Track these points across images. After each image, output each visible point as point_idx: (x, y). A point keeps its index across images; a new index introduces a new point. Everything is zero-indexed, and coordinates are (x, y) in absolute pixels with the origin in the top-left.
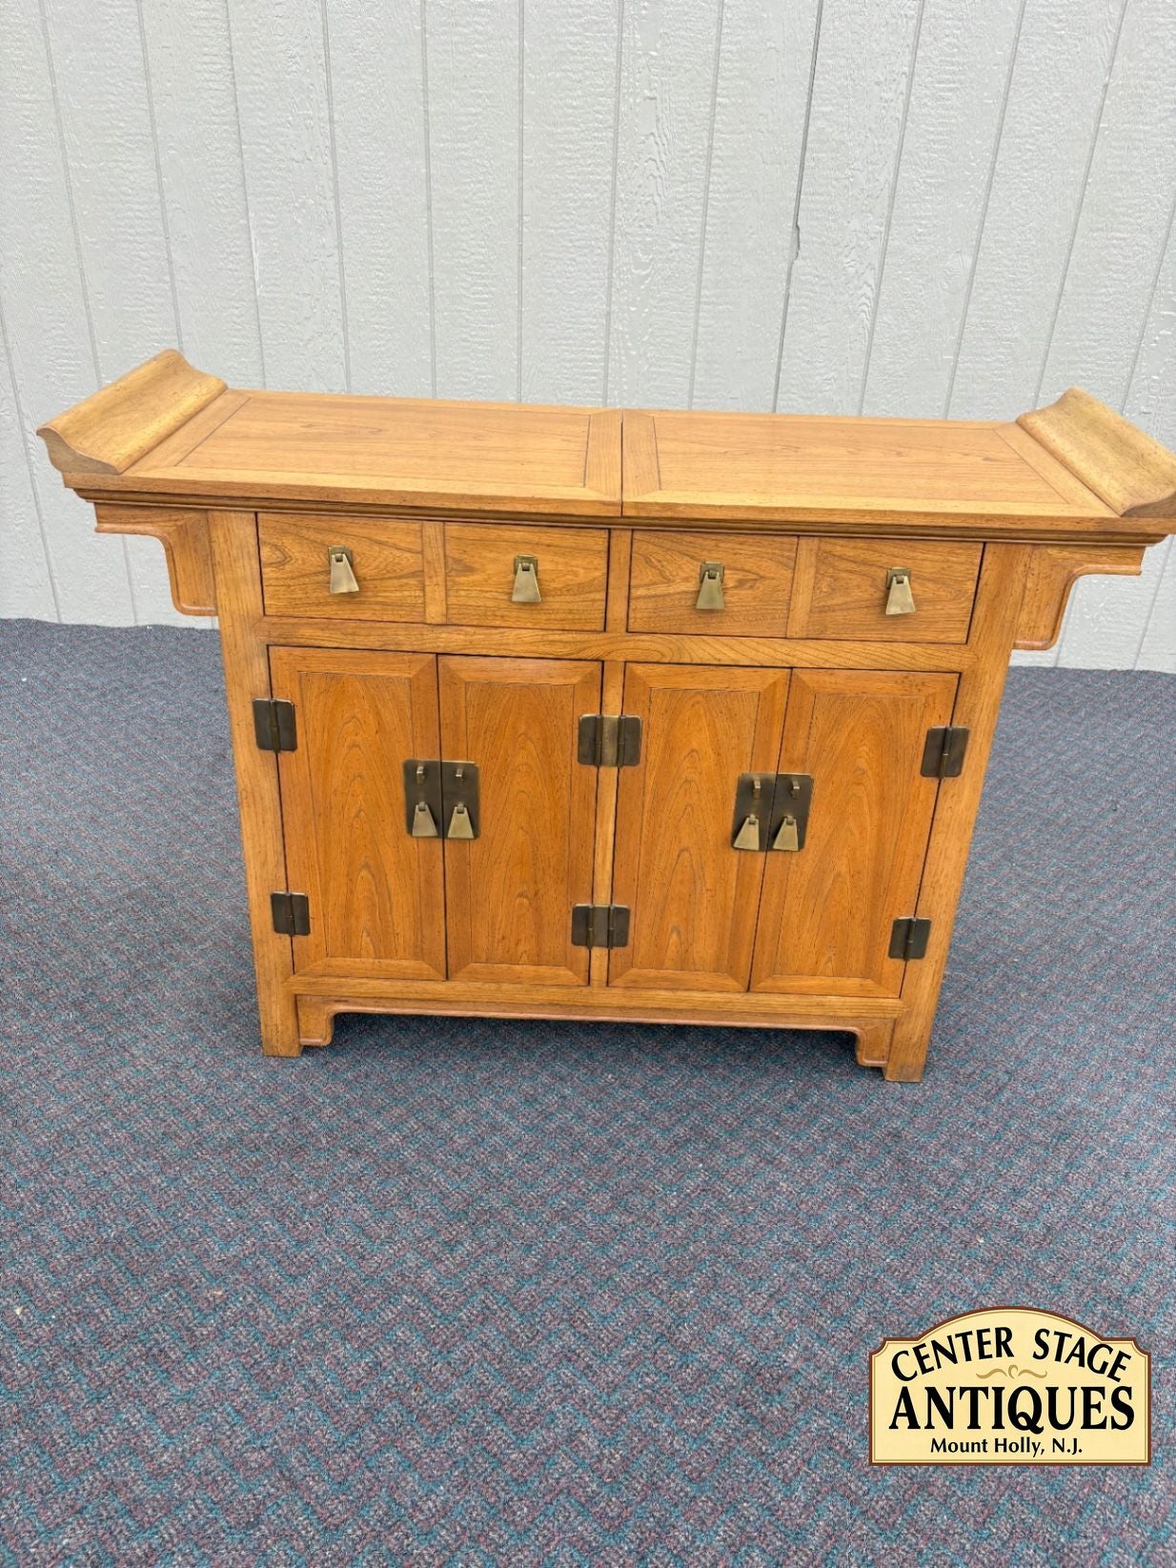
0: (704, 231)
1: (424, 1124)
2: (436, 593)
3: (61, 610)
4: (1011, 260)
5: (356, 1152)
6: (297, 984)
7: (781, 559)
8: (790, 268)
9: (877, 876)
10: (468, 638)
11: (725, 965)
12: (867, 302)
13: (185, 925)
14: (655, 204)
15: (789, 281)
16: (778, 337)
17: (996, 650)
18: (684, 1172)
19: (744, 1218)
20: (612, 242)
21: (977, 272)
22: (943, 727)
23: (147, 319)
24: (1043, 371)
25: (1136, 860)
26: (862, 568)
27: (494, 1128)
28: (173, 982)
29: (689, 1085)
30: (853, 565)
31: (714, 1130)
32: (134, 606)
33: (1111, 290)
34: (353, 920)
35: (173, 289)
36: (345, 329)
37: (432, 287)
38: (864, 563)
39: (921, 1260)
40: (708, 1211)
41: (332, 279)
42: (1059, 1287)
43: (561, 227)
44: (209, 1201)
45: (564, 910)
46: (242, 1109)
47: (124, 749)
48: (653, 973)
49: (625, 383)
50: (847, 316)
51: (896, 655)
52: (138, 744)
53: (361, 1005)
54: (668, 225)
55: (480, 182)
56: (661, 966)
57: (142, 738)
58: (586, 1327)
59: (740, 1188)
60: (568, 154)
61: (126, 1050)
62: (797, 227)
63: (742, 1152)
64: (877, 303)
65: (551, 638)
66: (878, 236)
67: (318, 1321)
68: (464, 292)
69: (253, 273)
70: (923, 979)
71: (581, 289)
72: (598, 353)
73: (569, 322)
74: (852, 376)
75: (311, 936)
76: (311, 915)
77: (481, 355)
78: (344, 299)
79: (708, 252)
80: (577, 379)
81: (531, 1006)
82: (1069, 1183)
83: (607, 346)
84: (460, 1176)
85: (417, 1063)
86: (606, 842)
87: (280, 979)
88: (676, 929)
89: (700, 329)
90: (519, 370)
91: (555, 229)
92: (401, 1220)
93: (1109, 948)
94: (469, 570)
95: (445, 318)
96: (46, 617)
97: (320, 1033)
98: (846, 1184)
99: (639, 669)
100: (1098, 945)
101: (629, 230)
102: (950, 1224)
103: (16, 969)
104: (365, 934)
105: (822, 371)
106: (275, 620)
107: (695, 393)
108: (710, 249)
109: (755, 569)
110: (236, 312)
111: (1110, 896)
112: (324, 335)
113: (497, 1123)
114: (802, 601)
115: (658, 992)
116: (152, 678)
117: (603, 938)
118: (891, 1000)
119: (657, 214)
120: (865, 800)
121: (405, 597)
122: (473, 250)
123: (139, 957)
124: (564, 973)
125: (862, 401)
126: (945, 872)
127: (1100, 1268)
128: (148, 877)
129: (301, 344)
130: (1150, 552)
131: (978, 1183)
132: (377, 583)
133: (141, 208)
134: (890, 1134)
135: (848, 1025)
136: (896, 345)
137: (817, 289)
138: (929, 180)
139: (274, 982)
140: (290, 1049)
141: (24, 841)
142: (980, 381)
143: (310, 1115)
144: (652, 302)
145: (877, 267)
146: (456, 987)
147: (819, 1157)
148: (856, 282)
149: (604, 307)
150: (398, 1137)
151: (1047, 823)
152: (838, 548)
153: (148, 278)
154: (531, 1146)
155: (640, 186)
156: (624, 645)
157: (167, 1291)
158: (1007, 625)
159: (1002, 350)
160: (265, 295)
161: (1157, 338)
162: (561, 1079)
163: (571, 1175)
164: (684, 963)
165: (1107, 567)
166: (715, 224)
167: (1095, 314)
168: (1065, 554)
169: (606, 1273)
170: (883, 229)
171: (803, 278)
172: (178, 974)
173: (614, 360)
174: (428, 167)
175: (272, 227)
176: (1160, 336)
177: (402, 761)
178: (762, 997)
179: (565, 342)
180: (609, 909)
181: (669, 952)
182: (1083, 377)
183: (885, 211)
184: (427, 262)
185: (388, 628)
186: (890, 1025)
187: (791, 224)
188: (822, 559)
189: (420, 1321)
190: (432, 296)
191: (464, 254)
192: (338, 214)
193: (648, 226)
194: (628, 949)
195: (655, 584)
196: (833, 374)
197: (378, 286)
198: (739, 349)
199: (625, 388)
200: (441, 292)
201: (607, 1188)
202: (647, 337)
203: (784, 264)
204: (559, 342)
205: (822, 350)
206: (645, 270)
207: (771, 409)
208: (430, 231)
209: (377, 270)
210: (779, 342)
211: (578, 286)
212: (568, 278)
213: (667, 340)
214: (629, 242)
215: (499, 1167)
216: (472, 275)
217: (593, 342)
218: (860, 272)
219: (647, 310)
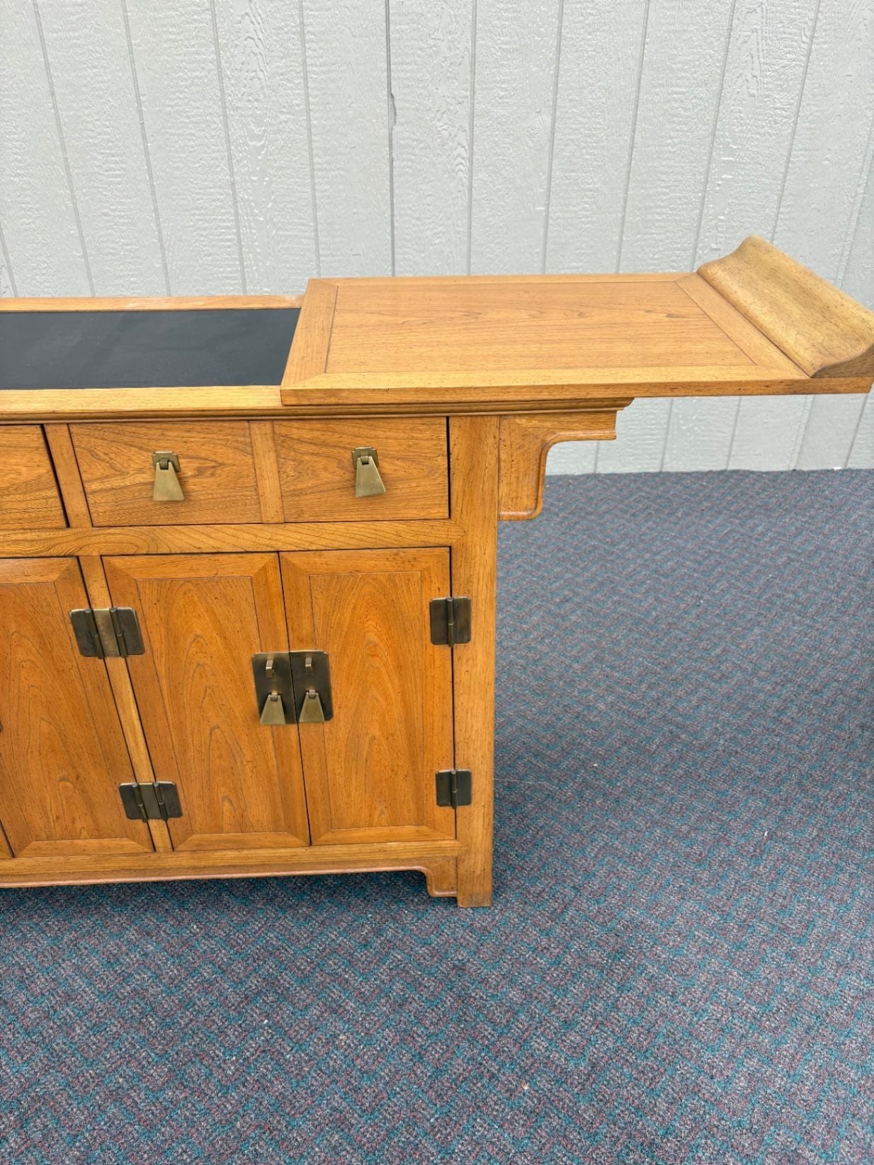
0: (308, 103)
4: (585, 117)
7: (236, 444)
8: (390, 135)
9: (410, 737)
11: (282, 824)
12: (463, 161)
14: (259, 79)
15: (391, 146)
16: (388, 197)
17: (481, 523)
18: (248, 1031)
19: (298, 1082)
20: (226, 116)
21: (557, 129)
22: (444, 598)
24: (623, 217)
25: (713, 654)
26: (324, 449)
27: (70, 997)
29: (271, 928)
30: (314, 447)
31: (287, 978)
33: (676, 141)
37: (67, 167)
38: (324, 444)
39: (465, 1116)
40: (264, 1076)
42: (596, 1134)
43: (177, 105)
45: (110, 790)
48: (216, 837)
49: (257, 246)
50: (447, 176)
51: (381, 534)
54: (274, 98)
55: (95, 67)
56: (220, 829)
59: (299, 1044)
60: (173, 37)
62: (392, 96)
63: (309, 1001)
64: (471, 162)
66: (465, 100)
68: (97, 170)
70: (475, 822)
71: (204, 162)
72: (229, 221)
73: (198, 193)
74: (458, 229)
77: (124, 228)
79: (315, 122)
80: (214, 245)
81: (105, 873)
82: (618, 1009)
83: (237, 213)
85: (9, 927)
86: (133, 725)
88: (225, 798)
89: (318, 194)
90: (161, 240)
91: (171, 106)
93: (680, 746)
95: (84, 195)
98: (405, 1031)
99: (117, 562)
100: (671, 744)
101: (239, 105)
102: (499, 1070)
105: (431, 226)
107: (321, 252)
108: (316, 119)
109: (213, 457)
111: (686, 692)
113: (73, 991)
114: (270, 486)
115: (224, 853)
117: (156, 811)
118: (448, 842)
119: (262, 88)
120: (383, 670)
122: (99, 130)
125: (469, 250)
126: (475, 728)
127: (637, 1108)
130: (621, 414)
131: (533, 1018)
134: (455, 966)
135: (413, 865)
136: (493, 200)
137: (417, 152)
138: (504, 47)
142: (570, 228)
144: (270, 171)
145: (467, 129)
146: (25, 863)
147: (383, 1001)
148: (451, 144)
149: (228, 177)
151: (638, 622)
152: (295, 431)
154: (102, 1014)
155: (243, 63)
156: (93, 540)
158: (488, 498)
159: (586, 199)
161: (720, 182)
164: (242, 825)
165: (580, 434)
166: (317, 96)
167: (664, 163)
168: (535, 422)
170: (468, 94)
171: (403, 142)
173: (245, 226)
174: (45, 55)
176: (722, 180)
178: (324, 849)
179: (198, 212)
180: (155, 786)
181: (226, 818)
182: (658, 221)
183: (469, 77)
184: (59, 143)
186: (452, 862)
187: (385, 92)
188: (280, 443)
190: (69, 174)
191: (92, 134)
193: (256, 100)
194: (184, 819)
195: (107, 477)
196: (441, 228)
197: (18, 168)
198: (355, 210)
199: (258, 250)
200: (76, 171)
201: (167, 1059)
202: (271, 204)
203: (384, 130)
204: (192, 212)
205: (428, 207)
206: (259, 141)
207: (390, 263)
208: (57, 114)
209: (15, 153)
210: (389, 202)
211: (201, 159)
212: (191, 152)
213: (289, 206)
214: (241, 116)
215: (64, 1043)
216: (102, 154)
217: (223, 211)
218: (453, 135)
219: (267, 179)
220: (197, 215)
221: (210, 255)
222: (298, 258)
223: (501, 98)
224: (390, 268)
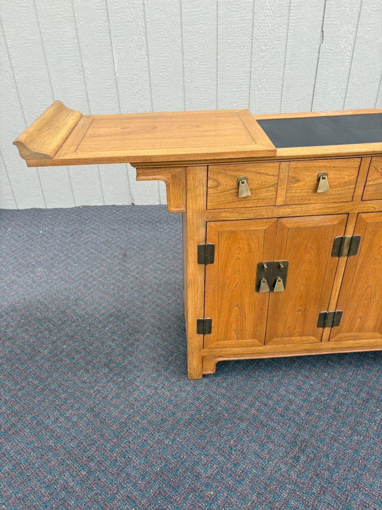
0: (287, 36)
1: (262, 403)
2: (282, 193)
3: (47, 204)
5: (241, 419)
6: (205, 352)
8: (320, 47)
10: (293, 210)
11: (377, 328)
12: (349, 58)
13: (136, 326)
14: (269, 26)
15: (319, 53)
16: (314, 75)
18: (373, 414)
20: (252, 43)
23: (74, 90)
27: (291, 402)
28: (140, 351)
29: (357, 374)
32: (74, 199)
34: (229, 326)
35: (84, 77)
36: (150, 87)
37: (183, 68)
41: (145, 67)
43: (233, 39)
44: (191, 449)
45: (316, 315)
46: (189, 405)
47: (88, 256)
48: (348, 334)
49: (257, 98)
50: (341, 64)
52: (92, 253)
53: (228, 357)
54: (274, 34)
55: (201, 24)
56: (351, 331)
57: (93, 251)
58: (366, 490)
60: (235, 10)
61: (133, 384)
62: (323, 31)
64: (352, 58)
65: (328, 206)
66: (353, 32)
67: (258, 502)
68: (195, 68)
69: (115, 68)
72: (247, 88)
73: (235, 77)
74: (342, 87)
75: (212, 334)
76: (212, 326)
77: (202, 93)
78: (150, 75)
79: (289, 44)
80: (238, 99)
81: (295, 352)
83: (250, 84)
84: (286, 426)
85: (249, 376)
86: (338, 287)
87: (197, 351)
88: (359, 317)
89: (285, 75)
90: (217, 97)
91: (230, 40)
92: (272, 449)
94: (298, 181)
95: (188, 79)
96: (41, 207)
97: (210, 369)
101: (259, 38)
103: (78, 352)
104: (233, 331)
105: (331, 87)
106: (211, 211)
107: (283, 100)
108: (289, 42)
110: (109, 84)
112: (143, 90)
116: (88, 226)
117: (330, 324)
119: (269, 30)
121: (268, 195)
122: (199, 51)
123: (123, 341)
124: (312, 338)
125: (345, 96)
128: (115, 307)
129: (134, 94)
132: (256, 191)
133: (71, 46)
136: (359, 74)
137: (330, 55)
138: (373, 9)
139: (195, 352)
140: (199, 376)
141: (62, 297)
143: (217, 404)
144: (267, 65)
145: (352, 44)
146: (268, 347)
148: (345, 51)
149: (249, 69)
150: (255, 410)
153: (74, 74)
155: (263, 20)
156: (359, 206)
157: (190, 494)
160: (119, 76)
162: (307, 377)
163: (330, 421)
164: (361, 329)
166: (292, 32)
169: (363, 464)
170: (355, 29)
171: (324, 51)
172: (141, 347)
173: (252, 90)
174: (181, 19)
175: (121, 49)
177: (257, 263)
180: (335, 312)
181: (356, 326)
183: (356, 22)
184: (181, 58)
185: (259, 209)
187: (320, 30)
189: (299, 496)
190: (184, 71)
191: (196, 53)
192: (147, 41)
193: (266, 36)
194: (339, 327)
195: (377, 179)
196: (335, 87)
197: (163, 69)
198: (300, 81)
199: (257, 100)
200: (187, 69)
201: (346, 425)
202: (265, 80)
203: (317, 46)
204: (232, 85)
205: (331, 78)
206: (264, 53)
207: (311, 103)
208: (182, 45)
209: (162, 63)
210: (314, 77)
211: (239, 62)
212: (235, 59)
213: (272, 80)
214: (259, 42)
215: (300, 420)
216: (198, 61)
217: (245, 83)
218: (346, 47)
219: (265, 69)
220: (233, 86)
221: (236, 103)
222: (272, 103)
223: (369, 31)
224: (310, 105)
